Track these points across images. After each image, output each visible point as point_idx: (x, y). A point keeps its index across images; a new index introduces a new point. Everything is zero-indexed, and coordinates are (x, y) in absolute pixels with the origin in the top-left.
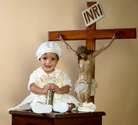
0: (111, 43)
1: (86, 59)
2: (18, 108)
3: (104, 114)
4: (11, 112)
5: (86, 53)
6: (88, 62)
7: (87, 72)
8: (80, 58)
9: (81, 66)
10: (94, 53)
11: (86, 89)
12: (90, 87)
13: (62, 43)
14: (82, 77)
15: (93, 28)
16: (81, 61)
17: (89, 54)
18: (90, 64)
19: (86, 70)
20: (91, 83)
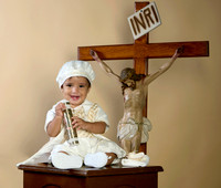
0: (171, 64)
1: (134, 88)
4: (21, 167)
5: (134, 78)
6: (137, 92)
7: (136, 108)
8: (125, 86)
9: (127, 98)
10: (146, 79)
11: (134, 132)
12: (140, 130)
13: (99, 64)
14: (128, 114)
15: (144, 41)
16: (127, 91)
17: (138, 80)
18: (140, 96)
19: (134, 105)
20: (142, 123)
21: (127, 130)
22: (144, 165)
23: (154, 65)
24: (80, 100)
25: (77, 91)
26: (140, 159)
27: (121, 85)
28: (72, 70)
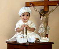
0: (56, 8)
1: (44, 16)
2: (10, 40)
3: (53, 43)
4: (7, 42)
5: (44, 12)
6: (45, 17)
7: (45, 22)
8: (41, 15)
9: (42, 19)
10: (48, 13)
11: (44, 31)
12: (46, 30)
14: (42, 25)
16: (42, 17)
17: (45, 13)
18: (46, 18)
19: (44, 21)
20: (46, 28)
21: (42, 30)
22: (47, 41)
23: (51, 8)
24: (27, 20)
25: (26, 17)
26: (46, 40)
27: (40, 15)
28: (24, 10)
